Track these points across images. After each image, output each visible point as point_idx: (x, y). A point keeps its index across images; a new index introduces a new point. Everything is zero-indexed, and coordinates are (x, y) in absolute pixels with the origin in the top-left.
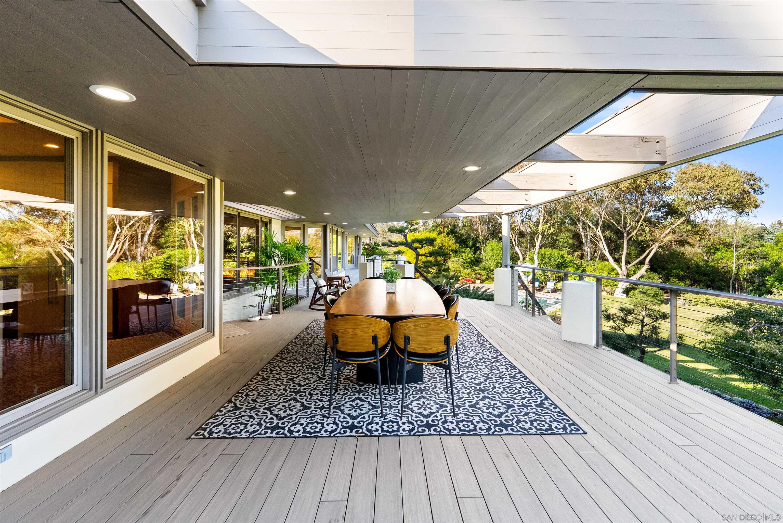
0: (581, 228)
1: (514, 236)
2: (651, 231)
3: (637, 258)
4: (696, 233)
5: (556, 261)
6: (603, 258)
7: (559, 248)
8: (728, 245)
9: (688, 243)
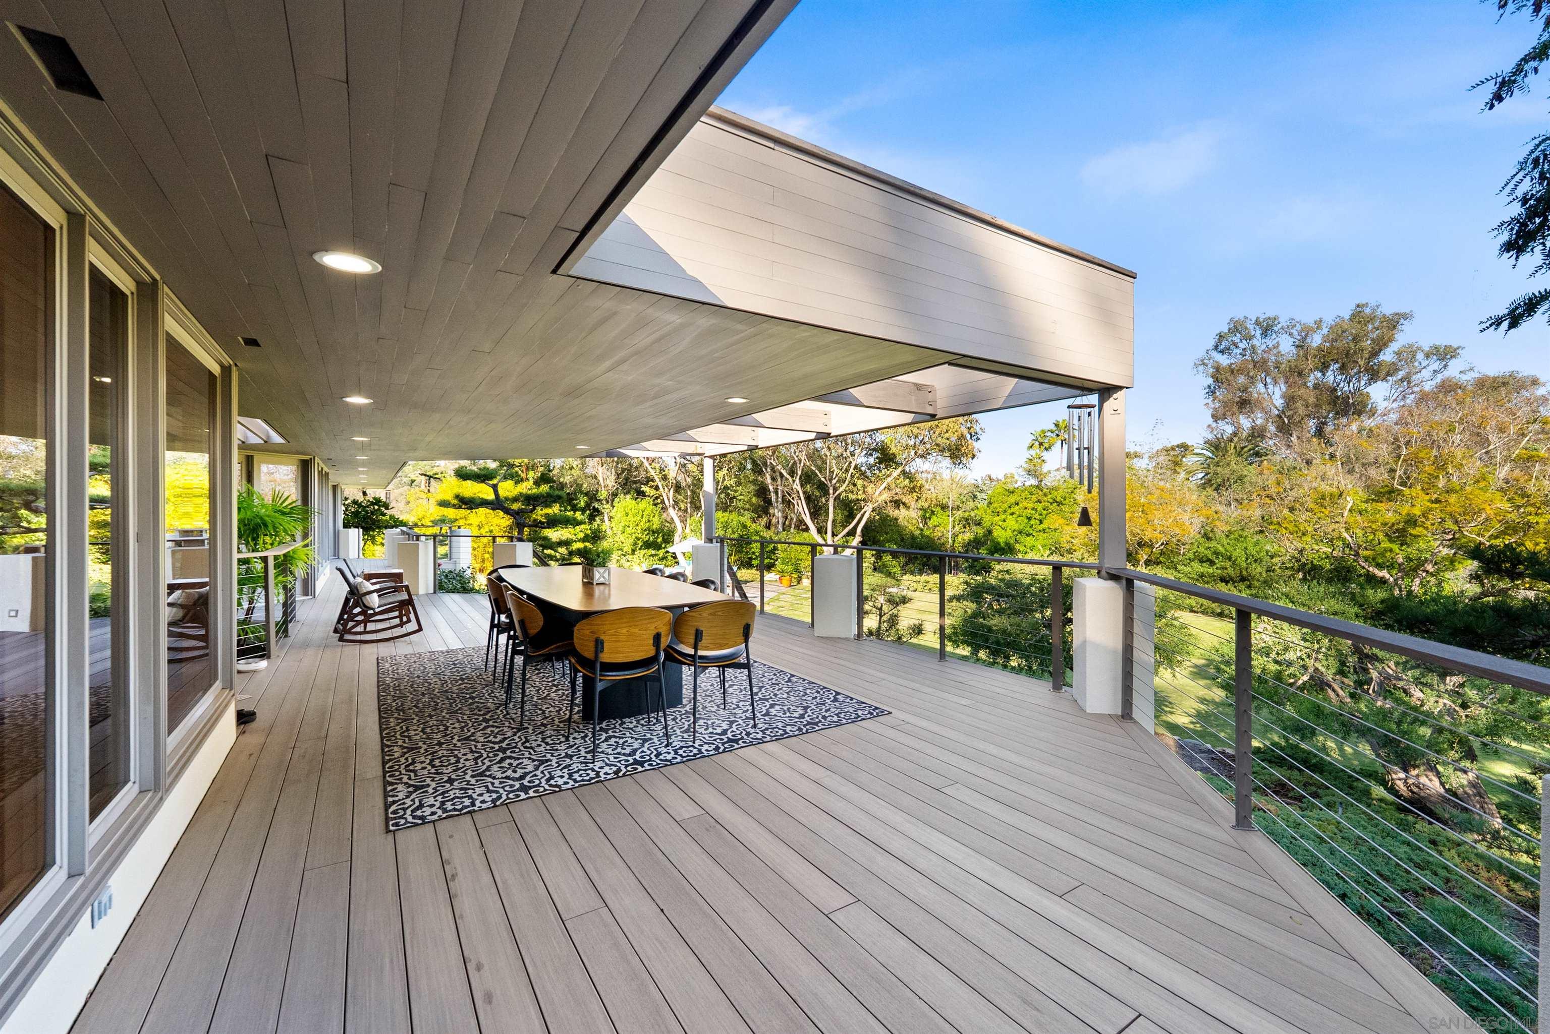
0: (768, 477)
1: (666, 489)
2: (864, 487)
3: (845, 527)
4: (912, 490)
5: (734, 533)
6: (802, 527)
7: (739, 511)
8: (944, 507)
9: (904, 504)
